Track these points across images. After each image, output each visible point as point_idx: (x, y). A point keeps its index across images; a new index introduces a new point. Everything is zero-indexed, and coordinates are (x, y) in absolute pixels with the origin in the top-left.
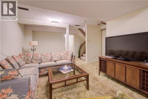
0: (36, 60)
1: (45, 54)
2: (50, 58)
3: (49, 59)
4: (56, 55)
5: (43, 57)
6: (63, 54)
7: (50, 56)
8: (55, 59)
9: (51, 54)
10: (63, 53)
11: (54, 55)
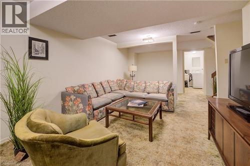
0: (129, 87)
1: (138, 82)
2: (144, 87)
3: (141, 88)
4: (151, 84)
5: (136, 85)
6: (161, 85)
7: (144, 85)
8: (148, 90)
9: (145, 83)
10: (163, 83)
11: (148, 84)
